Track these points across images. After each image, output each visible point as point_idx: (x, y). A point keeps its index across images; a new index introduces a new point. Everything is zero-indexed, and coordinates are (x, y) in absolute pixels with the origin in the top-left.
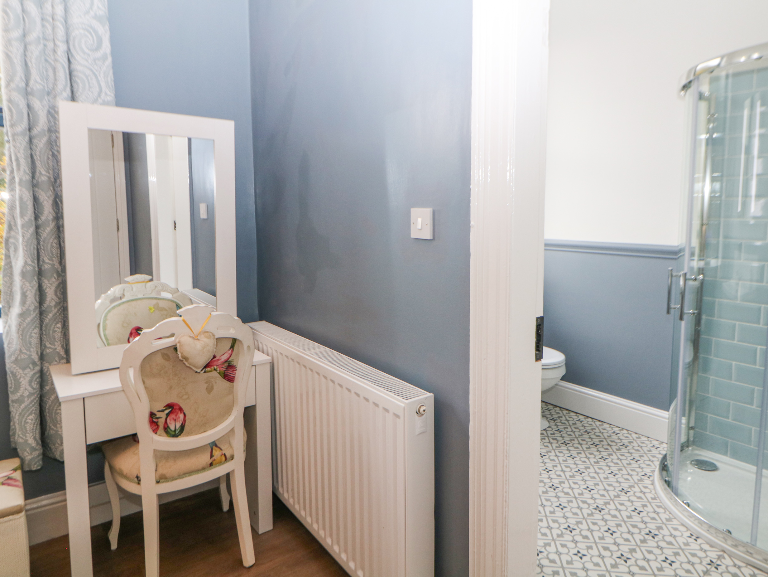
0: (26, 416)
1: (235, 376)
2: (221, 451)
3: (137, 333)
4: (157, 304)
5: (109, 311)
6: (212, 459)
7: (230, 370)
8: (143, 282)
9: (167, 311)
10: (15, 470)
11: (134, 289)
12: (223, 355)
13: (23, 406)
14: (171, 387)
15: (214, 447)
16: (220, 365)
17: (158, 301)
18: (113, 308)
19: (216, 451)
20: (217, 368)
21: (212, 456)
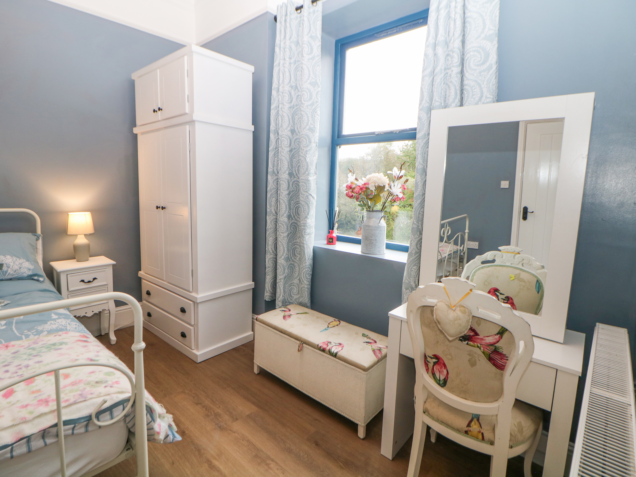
1: (505, 365)
2: (480, 429)
3: (494, 293)
4: (520, 274)
5: (479, 269)
6: (468, 428)
7: (497, 356)
8: (513, 253)
9: (526, 283)
11: (504, 258)
12: (487, 337)
14: (438, 342)
15: (475, 420)
16: (484, 345)
17: (521, 272)
18: (482, 268)
19: (475, 424)
20: (480, 346)
21: (469, 425)
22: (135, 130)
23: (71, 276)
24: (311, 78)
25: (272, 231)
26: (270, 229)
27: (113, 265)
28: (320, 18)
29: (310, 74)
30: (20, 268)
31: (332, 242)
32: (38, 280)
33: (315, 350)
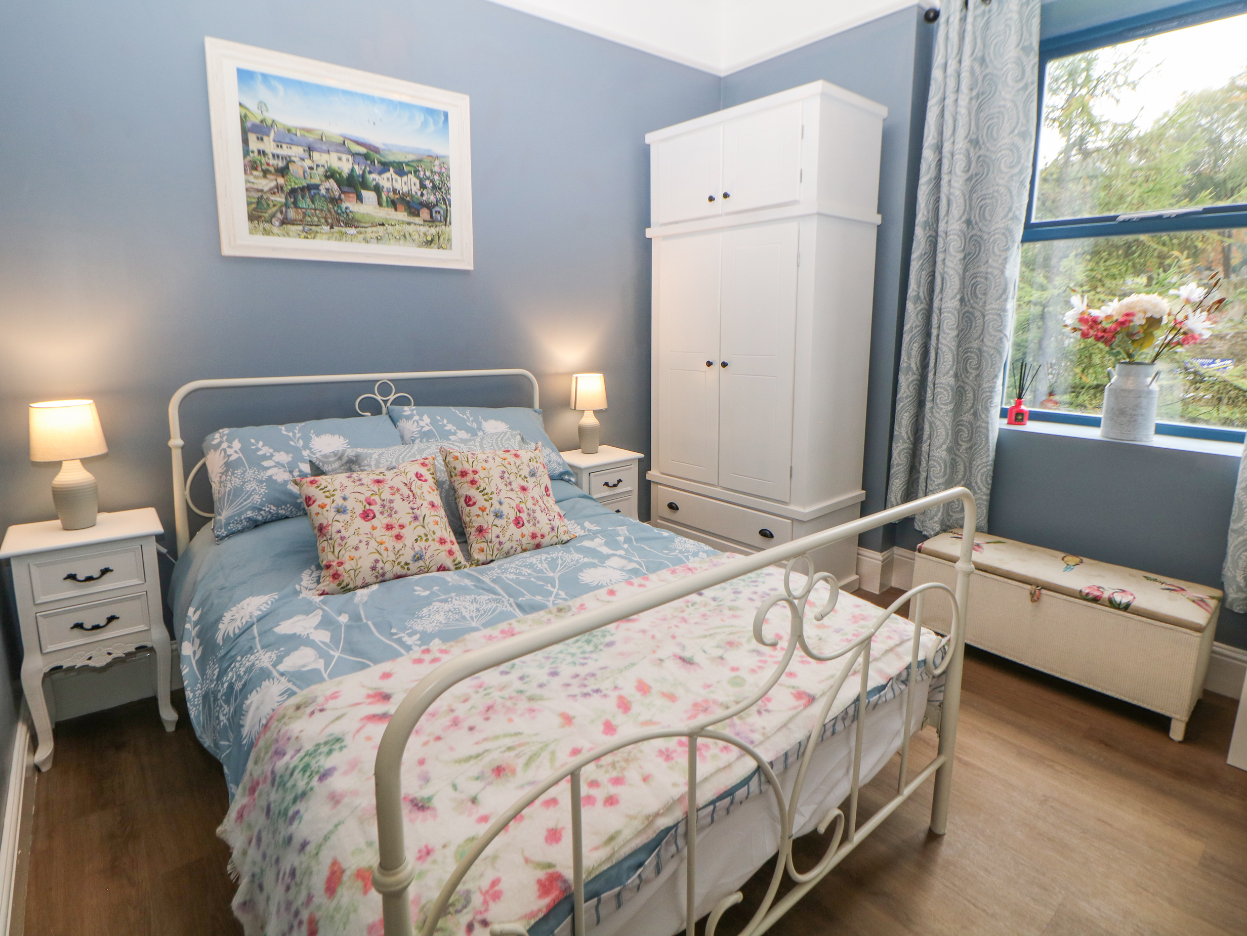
0: (1241, 550)
10: (1212, 598)
13: (1241, 538)
22: (649, 233)
23: (595, 476)
24: (1020, 125)
25: (909, 402)
26: (906, 398)
27: (640, 460)
28: (1038, 12)
29: (1018, 119)
30: (550, 462)
31: (1022, 419)
32: (569, 481)
33: (1077, 600)
